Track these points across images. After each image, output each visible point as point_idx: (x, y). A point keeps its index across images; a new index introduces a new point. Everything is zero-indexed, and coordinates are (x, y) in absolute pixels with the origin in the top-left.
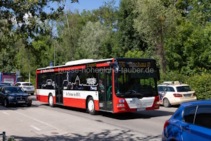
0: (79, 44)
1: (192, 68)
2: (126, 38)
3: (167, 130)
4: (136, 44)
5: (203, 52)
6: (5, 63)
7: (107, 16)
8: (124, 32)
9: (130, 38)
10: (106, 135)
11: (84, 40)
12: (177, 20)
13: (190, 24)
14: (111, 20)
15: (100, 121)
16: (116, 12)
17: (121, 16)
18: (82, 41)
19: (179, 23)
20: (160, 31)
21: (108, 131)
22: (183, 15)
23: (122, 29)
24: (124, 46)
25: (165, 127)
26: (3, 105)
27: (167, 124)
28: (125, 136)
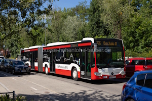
0: (62, 31)
1: (142, 48)
2: (95, 27)
3: (124, 90)
4: (102, 31)
5: (150, 36)
6: (12, 45)
7: (81, 12)
8: (93, 23)
9: (97, 27)
10: (84, 94)
11: (66, 28)
12: (131, 14)
13: (141, 17)
14: (84, 14)
15: (77, 84)
16: (88, 9)
17: (91, 12)
18: (64, 29)
19: (132, 16)
20: (119, 22)
21: (85, 92)
22: (136, 10)
23: (92, 20)
24: (93, 32)
25: (123, 88)
26: (12, 73)
27: (125, 86)
28: (97, 95)
